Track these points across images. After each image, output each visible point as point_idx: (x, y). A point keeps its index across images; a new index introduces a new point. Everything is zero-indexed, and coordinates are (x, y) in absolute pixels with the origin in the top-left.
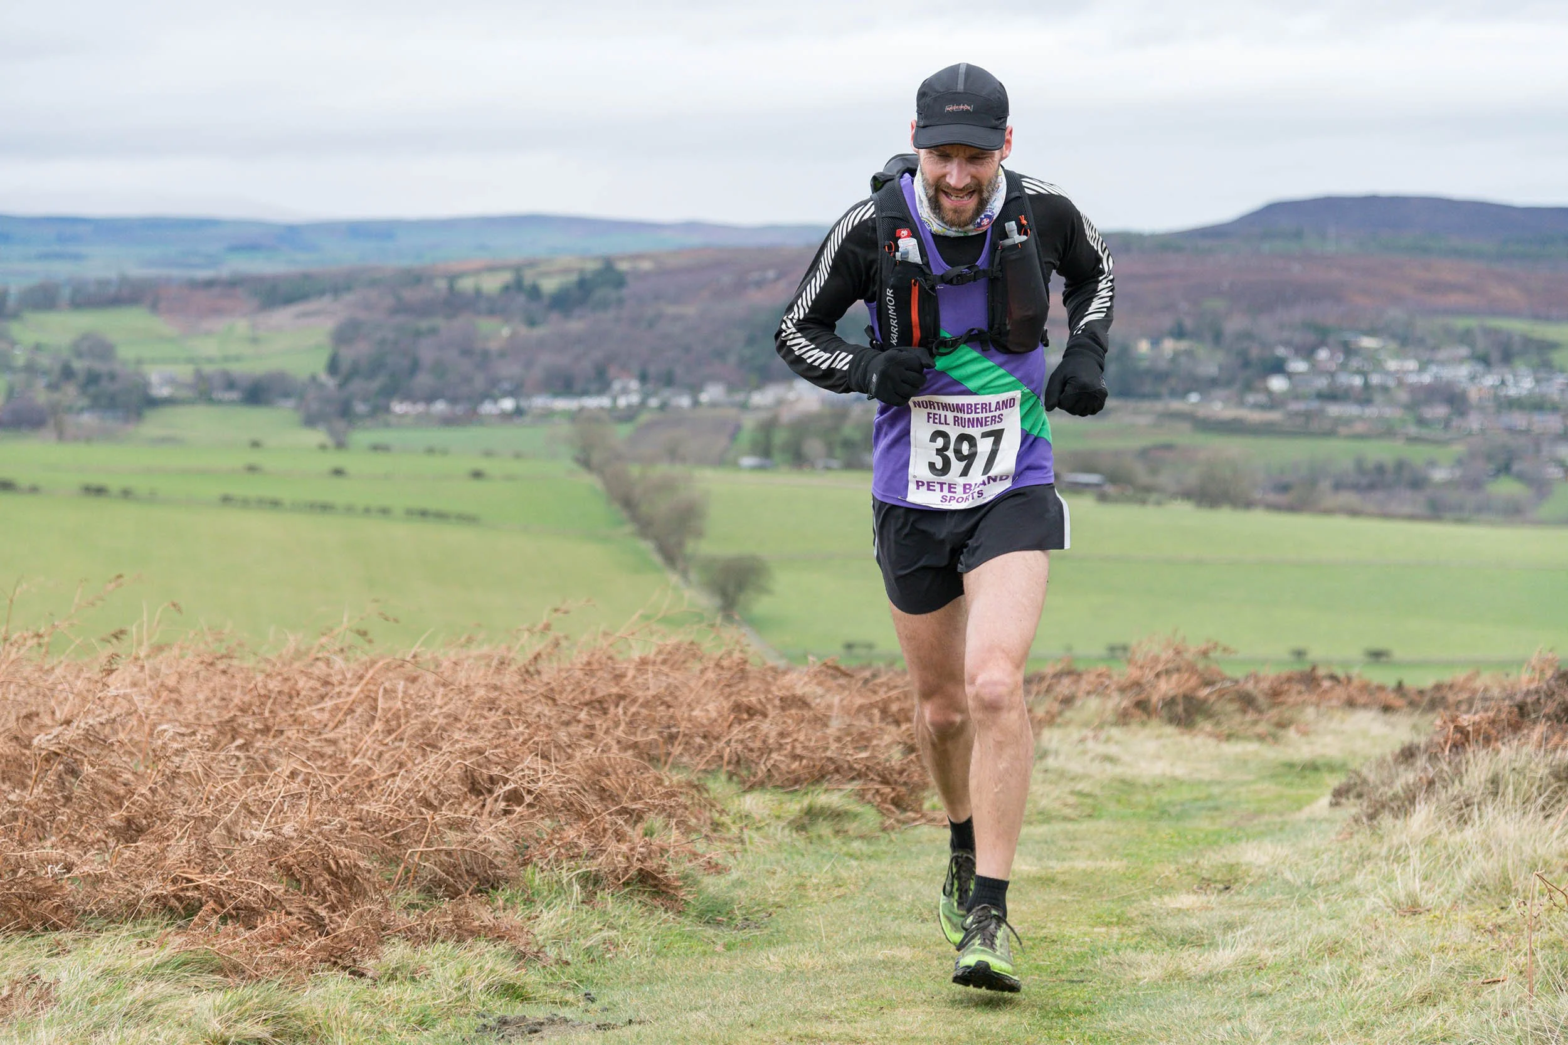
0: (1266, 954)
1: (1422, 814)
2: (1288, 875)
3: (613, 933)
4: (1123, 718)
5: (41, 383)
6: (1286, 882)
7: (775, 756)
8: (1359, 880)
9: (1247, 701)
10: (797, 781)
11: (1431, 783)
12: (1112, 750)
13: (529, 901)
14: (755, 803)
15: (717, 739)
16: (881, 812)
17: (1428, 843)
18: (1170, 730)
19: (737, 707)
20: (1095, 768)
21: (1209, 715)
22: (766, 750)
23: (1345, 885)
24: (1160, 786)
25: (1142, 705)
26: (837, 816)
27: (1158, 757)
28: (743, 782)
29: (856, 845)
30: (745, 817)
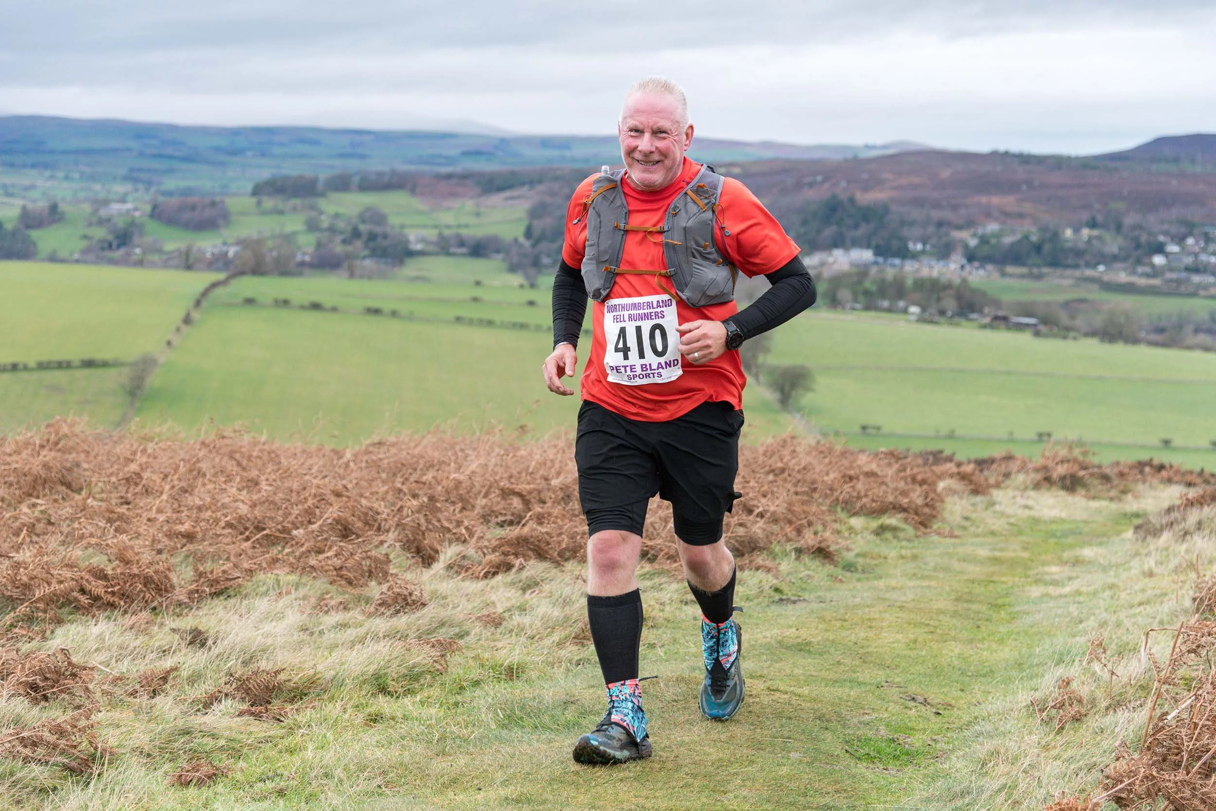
0: (1084, 589)
1: (1166, 537)
2: (1101, 561)
3: (810, 573)
4: (1037, 486)
5: (339, 238)
6: (1100, 564)
7: (864, 500)
8: (1132, 564)
9: (1106, 478)
10: (874, 512)
11: (1172, 524)
12: (1030, 502)
13: (774, 558)
14: (857, 522)
15: (836, 490)
16: (916, 529)
17: (1167, 549)
18: (1062, 493)
19: (844, 476)
20: (1020, 512)
21: (1085, 486)
22: (859, 497)
23: (1127, 566)
24: (1053, 522)
25: (1048, 479)
26: (894, 529)
27: (1053, 507)
28: (849, 511)
29: (904, 543)
30: (851, 529)
